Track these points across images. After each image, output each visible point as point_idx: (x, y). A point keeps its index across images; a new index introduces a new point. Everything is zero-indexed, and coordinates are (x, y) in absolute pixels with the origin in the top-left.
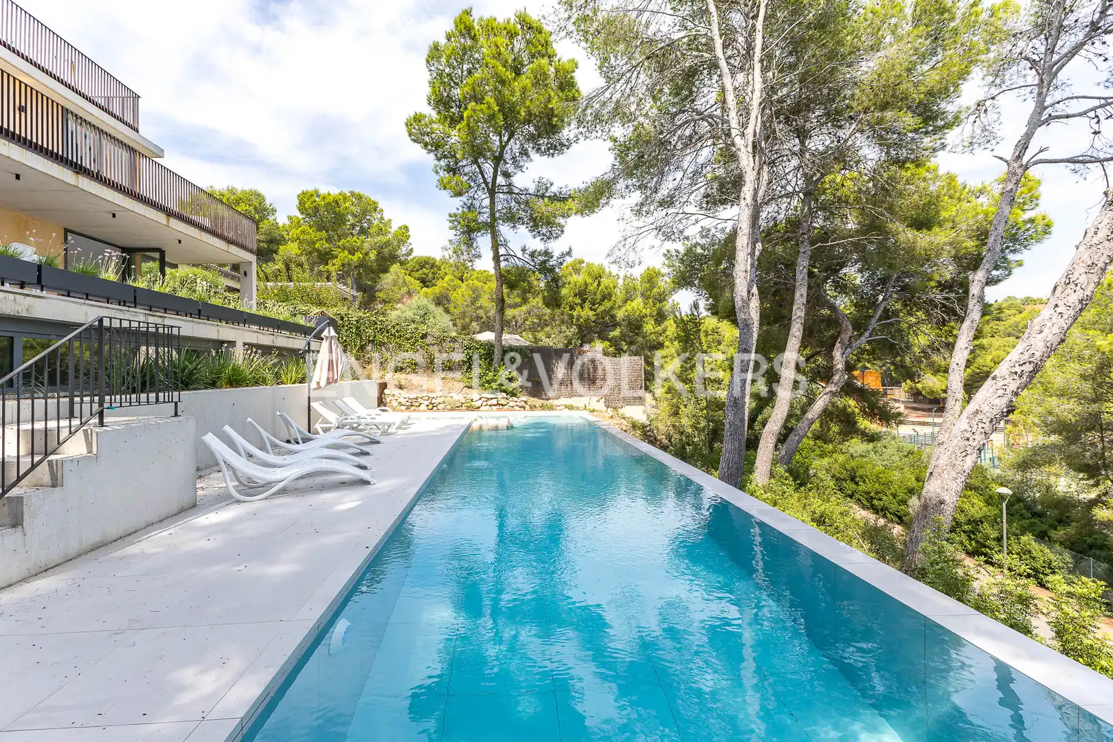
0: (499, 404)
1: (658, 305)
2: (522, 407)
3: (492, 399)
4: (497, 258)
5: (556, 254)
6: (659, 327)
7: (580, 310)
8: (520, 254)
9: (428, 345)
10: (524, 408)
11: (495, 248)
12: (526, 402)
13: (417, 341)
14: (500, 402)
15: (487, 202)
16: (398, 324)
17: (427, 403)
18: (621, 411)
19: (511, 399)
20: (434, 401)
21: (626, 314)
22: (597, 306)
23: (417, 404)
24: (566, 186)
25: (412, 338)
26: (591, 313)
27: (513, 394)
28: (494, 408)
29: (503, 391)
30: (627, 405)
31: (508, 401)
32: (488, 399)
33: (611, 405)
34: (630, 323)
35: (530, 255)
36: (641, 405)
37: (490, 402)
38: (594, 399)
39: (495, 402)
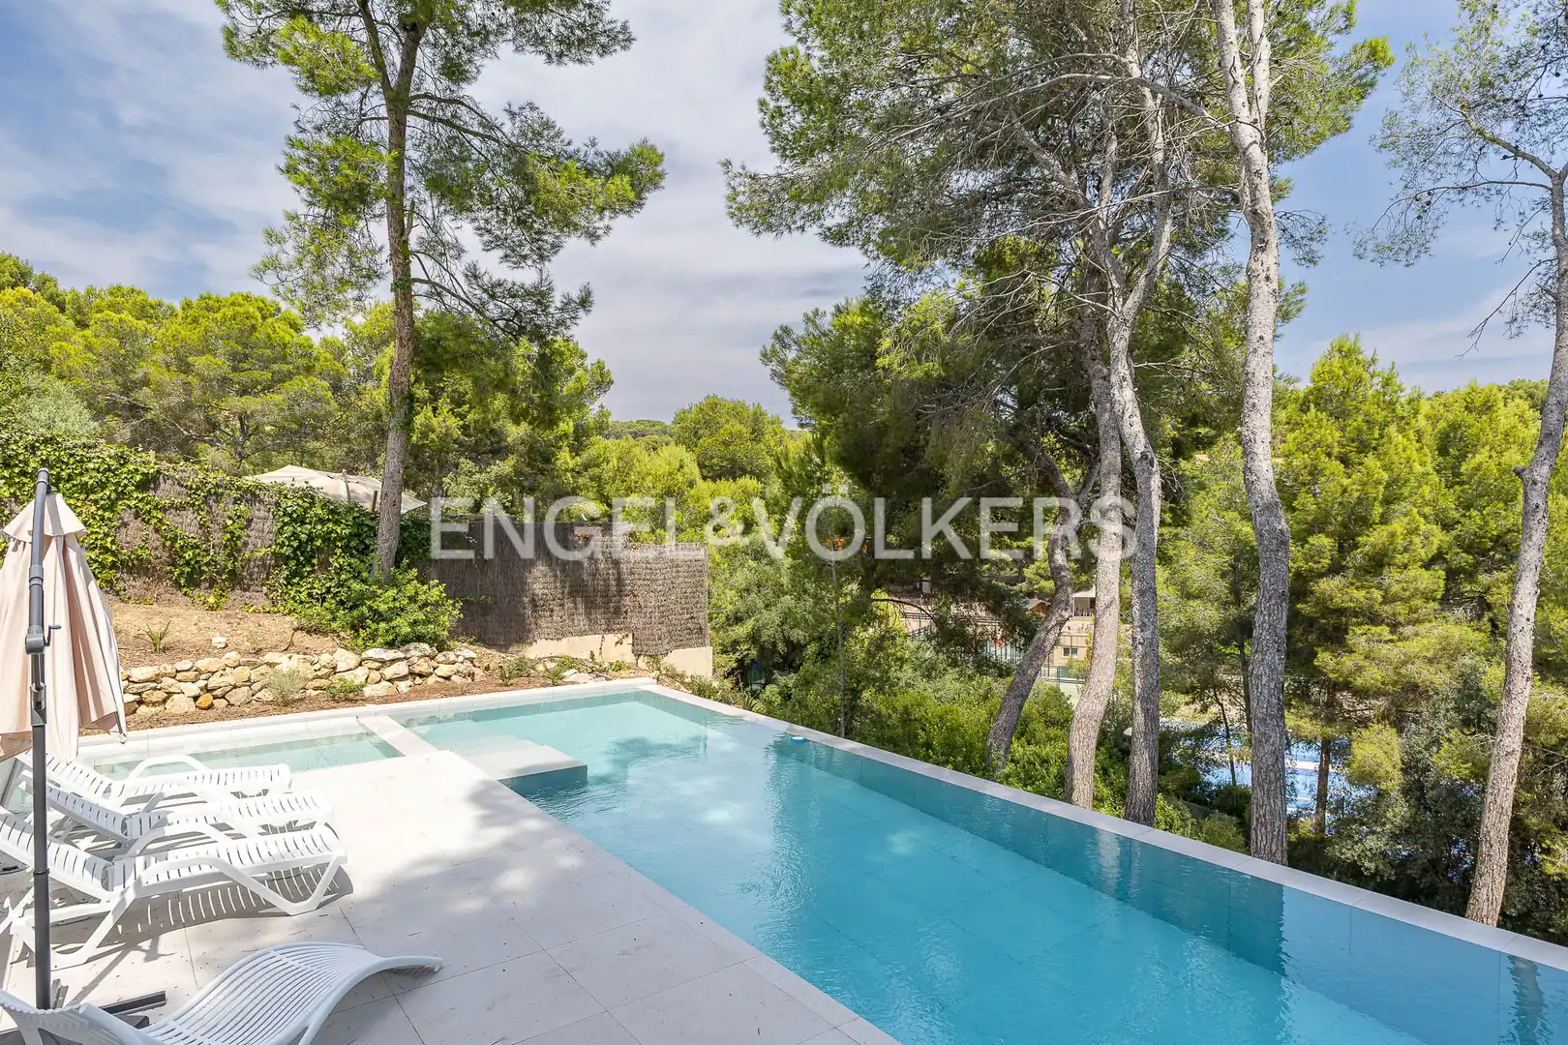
0: (412, 674)
2: (469, 674)
3: (393, 661)
4: (403, 286)
5: (556, 299)
7: (430, 414)
9: (164, 510)
10: (473, 676)
11: (401, 255)
12: (472, 660)
13: (121, 495)
14: (417, 670)
15: (384, 131)
16: (46, 441)
17: (193, 689)
18: (664, 662)
19: (440, 657)
20: (214, 682)
22: (466, 407)
23: (159, 695)
24: (592, 143)
25: (103, 486)
26: (453, 422)
27: (442, 645)
28: (403, 686)
29: (420, 638)
30: (677, 647)
31: (434, 663)
32: (383, 662)
33: (645, 648)
34: (531, 449)
35: (485, 291)
36: (703, 644)
37: (389, 672)
38: (611, 638)
39: (401, 668)
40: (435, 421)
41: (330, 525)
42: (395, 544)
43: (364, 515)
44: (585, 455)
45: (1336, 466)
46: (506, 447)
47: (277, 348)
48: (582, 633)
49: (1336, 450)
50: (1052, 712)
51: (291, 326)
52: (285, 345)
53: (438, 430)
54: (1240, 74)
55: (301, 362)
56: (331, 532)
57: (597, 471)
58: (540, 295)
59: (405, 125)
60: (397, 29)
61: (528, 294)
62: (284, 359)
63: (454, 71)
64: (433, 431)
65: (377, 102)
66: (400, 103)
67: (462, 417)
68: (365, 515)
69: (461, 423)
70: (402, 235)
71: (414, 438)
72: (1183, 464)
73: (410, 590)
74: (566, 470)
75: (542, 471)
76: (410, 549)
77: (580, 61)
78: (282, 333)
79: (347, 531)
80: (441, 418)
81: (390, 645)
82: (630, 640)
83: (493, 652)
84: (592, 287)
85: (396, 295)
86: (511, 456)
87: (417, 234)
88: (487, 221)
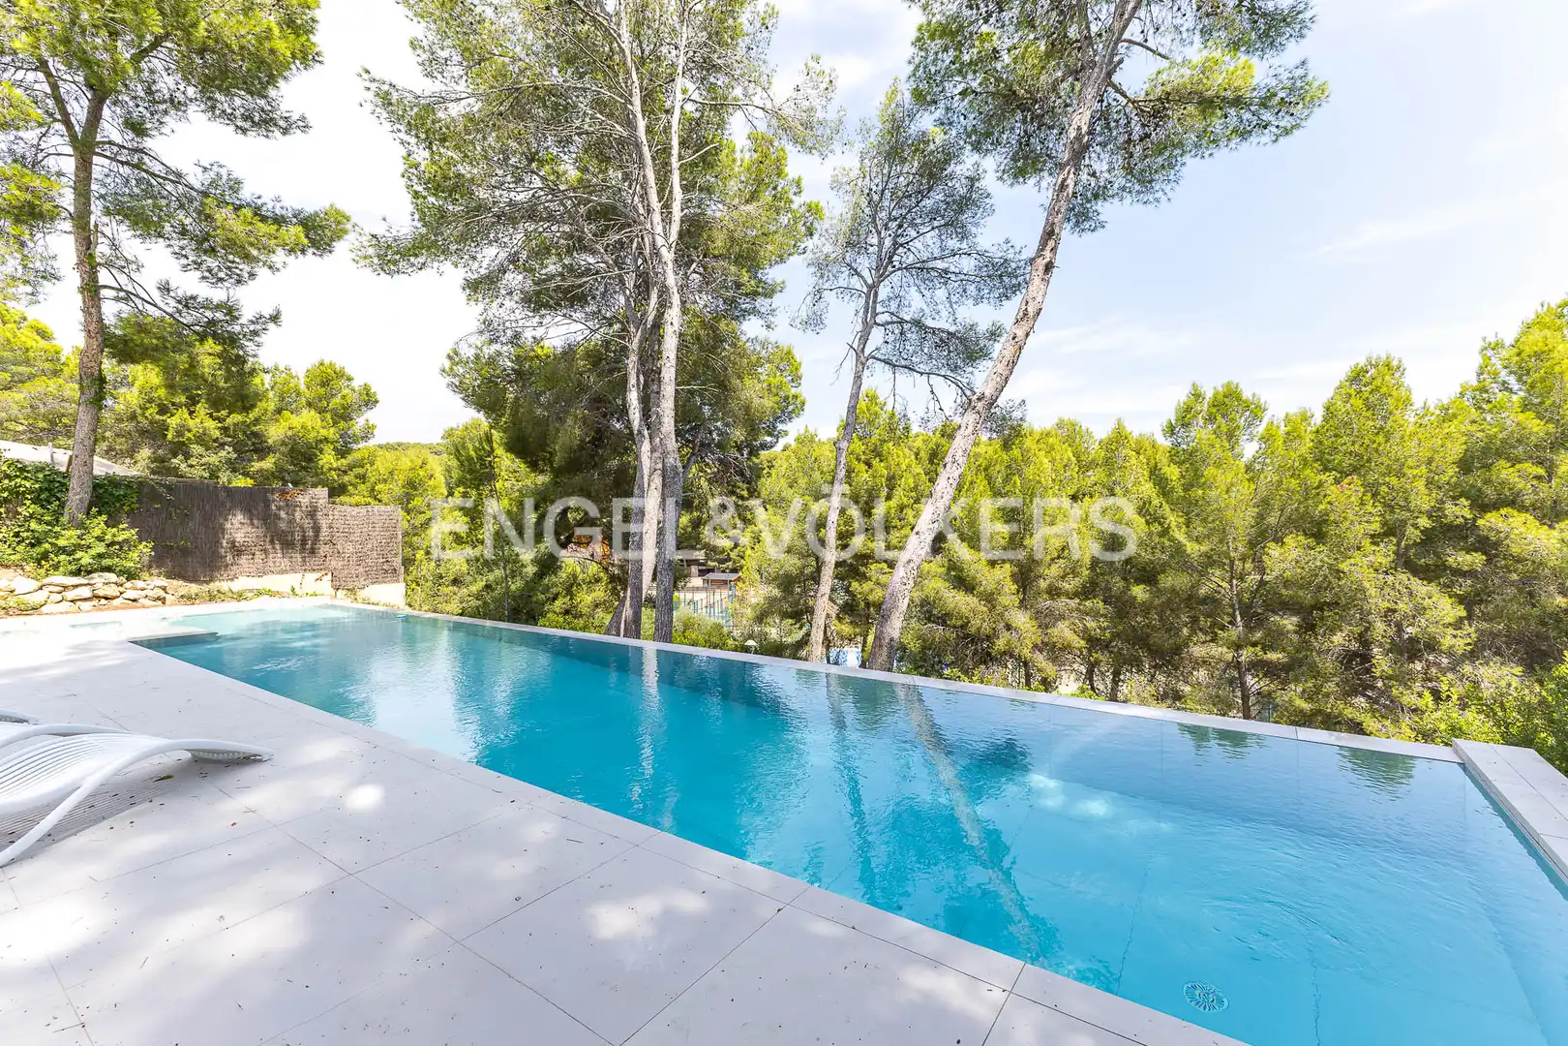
0: (98, 597)
1: (342, 424)
2: (159, 599)
3: (76, 586)
4: (91, 290)
5: (247, 314)
6: (343, 460)
7: (186, 416)
8: (157, 296)
10: (163, 600)
11: (88, 264)
12: (164, 589)
14: (101, 593)
15: (69, 165)
18: (361, 594)
19: (128, 585)
21: (290, 433)
22: (225, 412)
24: (278, 200)
26: (211, 424)
27: (131, 576)
28: (86, 605)
29: (109, 569)
30: (373, 583)
31: (122, 589)
32: (65, 588)
33: (343, 584)
34: (292, 450)
35: (179, 302)
36: (397, 581)
37: (70, 595)
38: (311, 577)
39: (86, 592)
40: (191, 423)
41: (18, 480)
42: (87, 497)
43: (56, 474)
44: (350, 458)
45: (863, 467)
46: (269, 448)
47: (18, 352)
48: (283, 572)
49: (863, 457)
50: (713, 640)
51: (38, 334)
52: (27, 350)
53: (195, 430)
54: (656, 204)
55: (48, 366)
56: (20, 486)
57: (361, 471)
58: (231, 311)
59: (91, 163)
60: (84, 88)
61: (218, 307)
62: (27, 362)
63: (137, 128)
64: (189, 431)
65: (57, 141)
66: (85, 147)
67: (220, 420)
68: (58, 473)
69: (219, 425)
70: (88, 249)
71: (170, 437)
72: (754, 459)
73: (97, 532)
74: (330, 469)
75: (305, 469)
76: (107, 503)
77: (267, 137)
78: (24, 339)
79: (37, 486)
80: (197, 420)
81: (77, 573)
82: (329, 576)
83: (193, 585)
84: (282, 309)
85: (84, 296)
86: (272, 455)
87: (102, 249)
88: (182, 248)
